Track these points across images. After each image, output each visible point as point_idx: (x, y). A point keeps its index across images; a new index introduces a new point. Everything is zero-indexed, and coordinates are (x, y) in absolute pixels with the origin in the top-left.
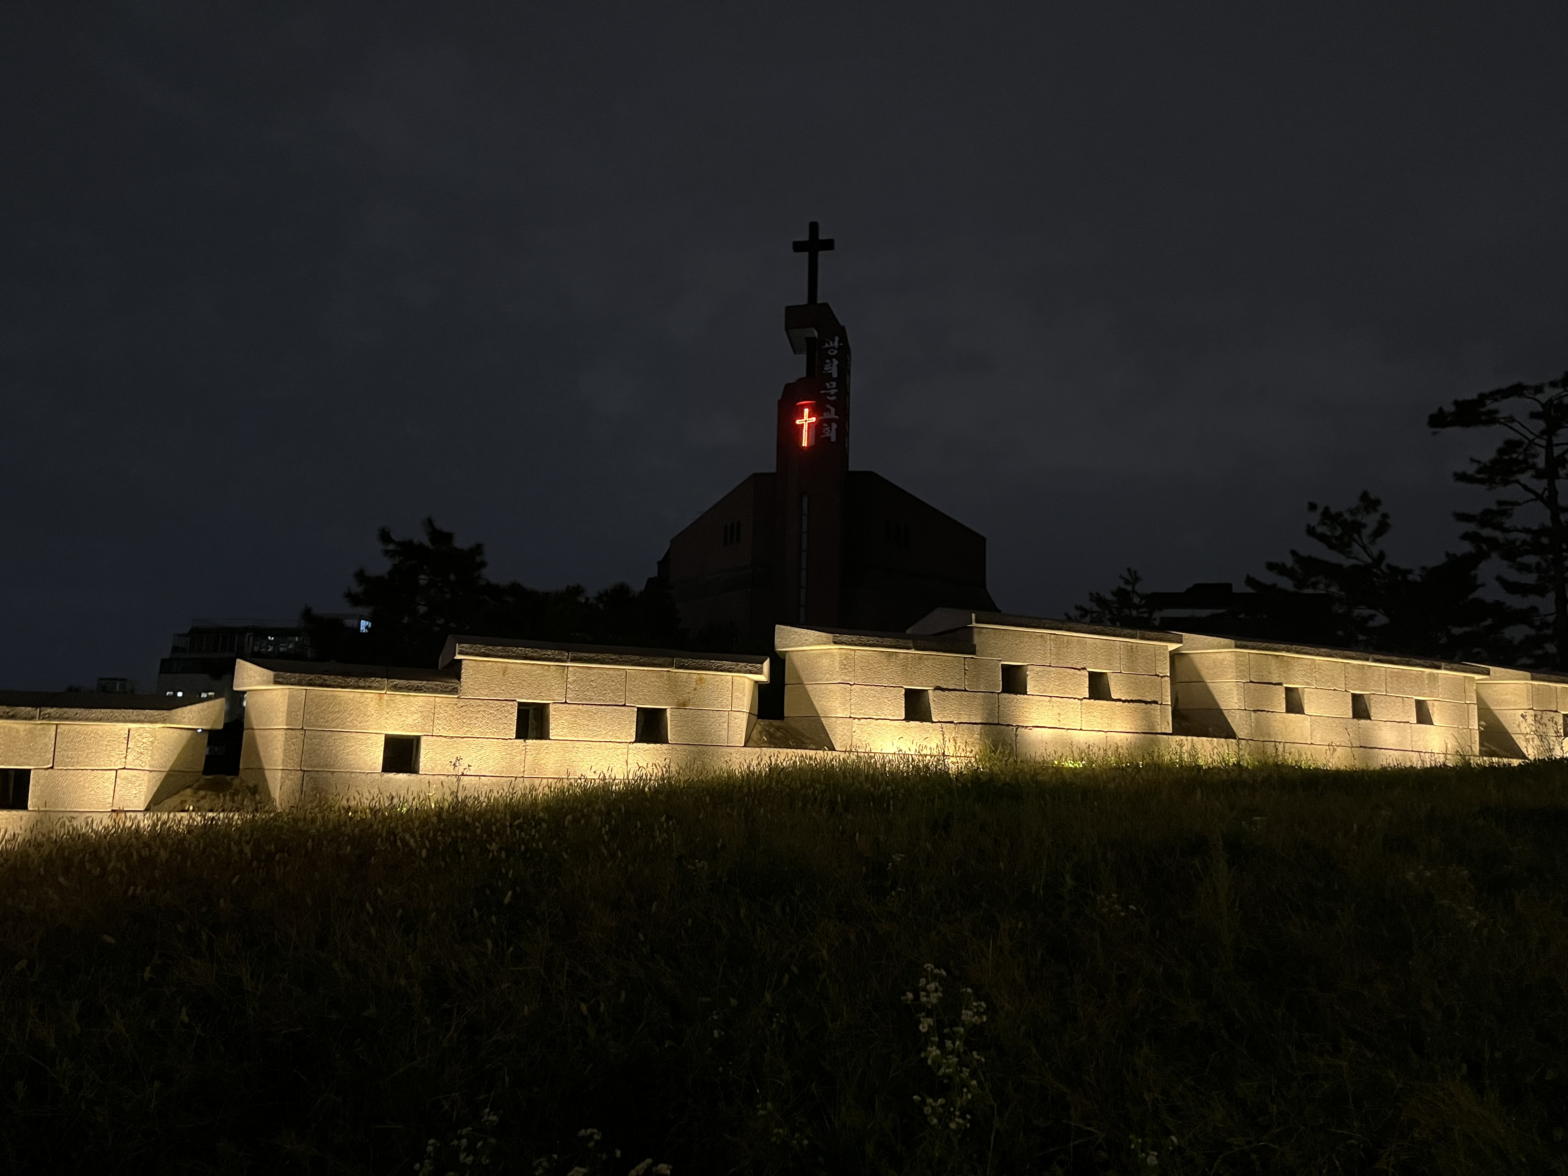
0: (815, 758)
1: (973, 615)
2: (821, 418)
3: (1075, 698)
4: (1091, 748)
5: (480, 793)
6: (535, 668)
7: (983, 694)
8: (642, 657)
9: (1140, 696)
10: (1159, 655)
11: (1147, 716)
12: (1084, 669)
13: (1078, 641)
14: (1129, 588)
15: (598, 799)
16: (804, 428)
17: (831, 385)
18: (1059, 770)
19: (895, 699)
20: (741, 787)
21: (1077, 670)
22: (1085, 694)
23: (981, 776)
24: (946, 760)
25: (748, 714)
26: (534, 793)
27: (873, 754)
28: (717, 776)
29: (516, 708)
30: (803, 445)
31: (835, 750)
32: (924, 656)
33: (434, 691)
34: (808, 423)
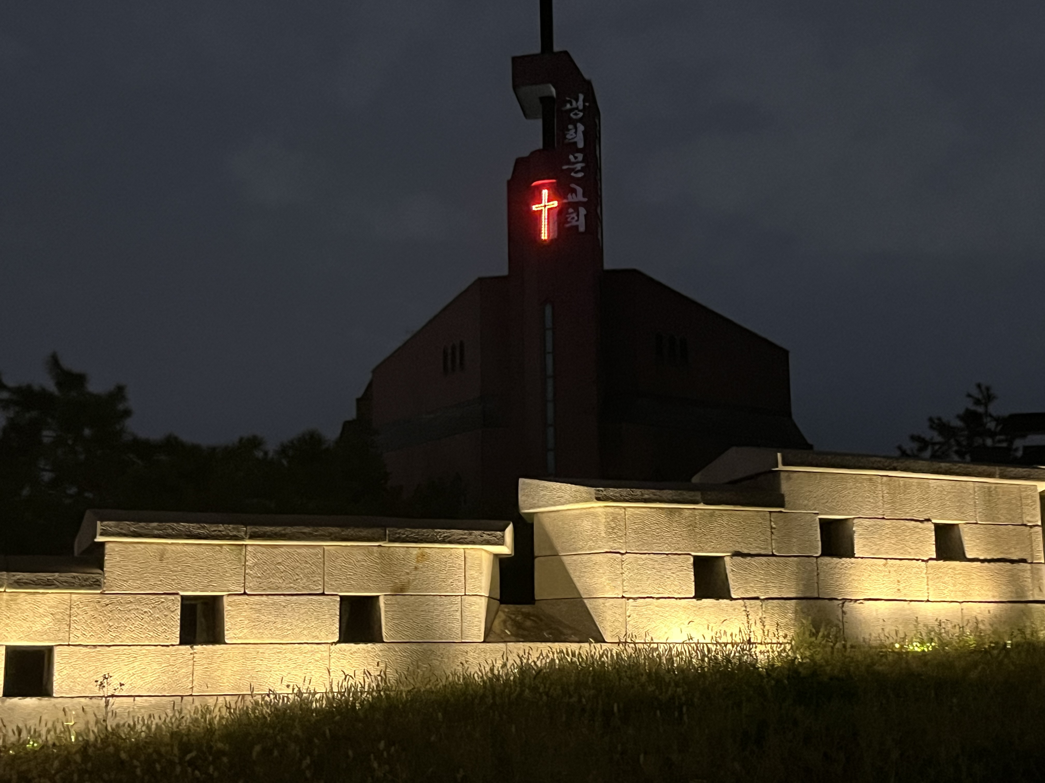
0: (580, 654)
1: (779, 455)
2: (565, 201)
3: (918, 560)
4: (943, 625)
5: (136, 720)
6: (202, 549)
7: (796, 559)
8: (344, 529)
9: (1002, 553)
10: (1027, 498)
11: (1014, 580)
12: (928, 520)
13: (919, 484)
14: (980, 409)
15: (294, 721)
16: (543, 215)
17: (576, 158)
18: (902, 655)
19: (681, 571)
20: (483, 697)
21: (918, 523)
22: (931, 553)
23: (801, 669)
24: (753, 650)
25: (487, 599)
26: (208, 716)
27: (655, 646)
28: (450, 683)
29: (179, 604)
30: (543, 238)
31: (604, 642)
32: (717, 512)
33: (70, 585)
34: (549, 209)
